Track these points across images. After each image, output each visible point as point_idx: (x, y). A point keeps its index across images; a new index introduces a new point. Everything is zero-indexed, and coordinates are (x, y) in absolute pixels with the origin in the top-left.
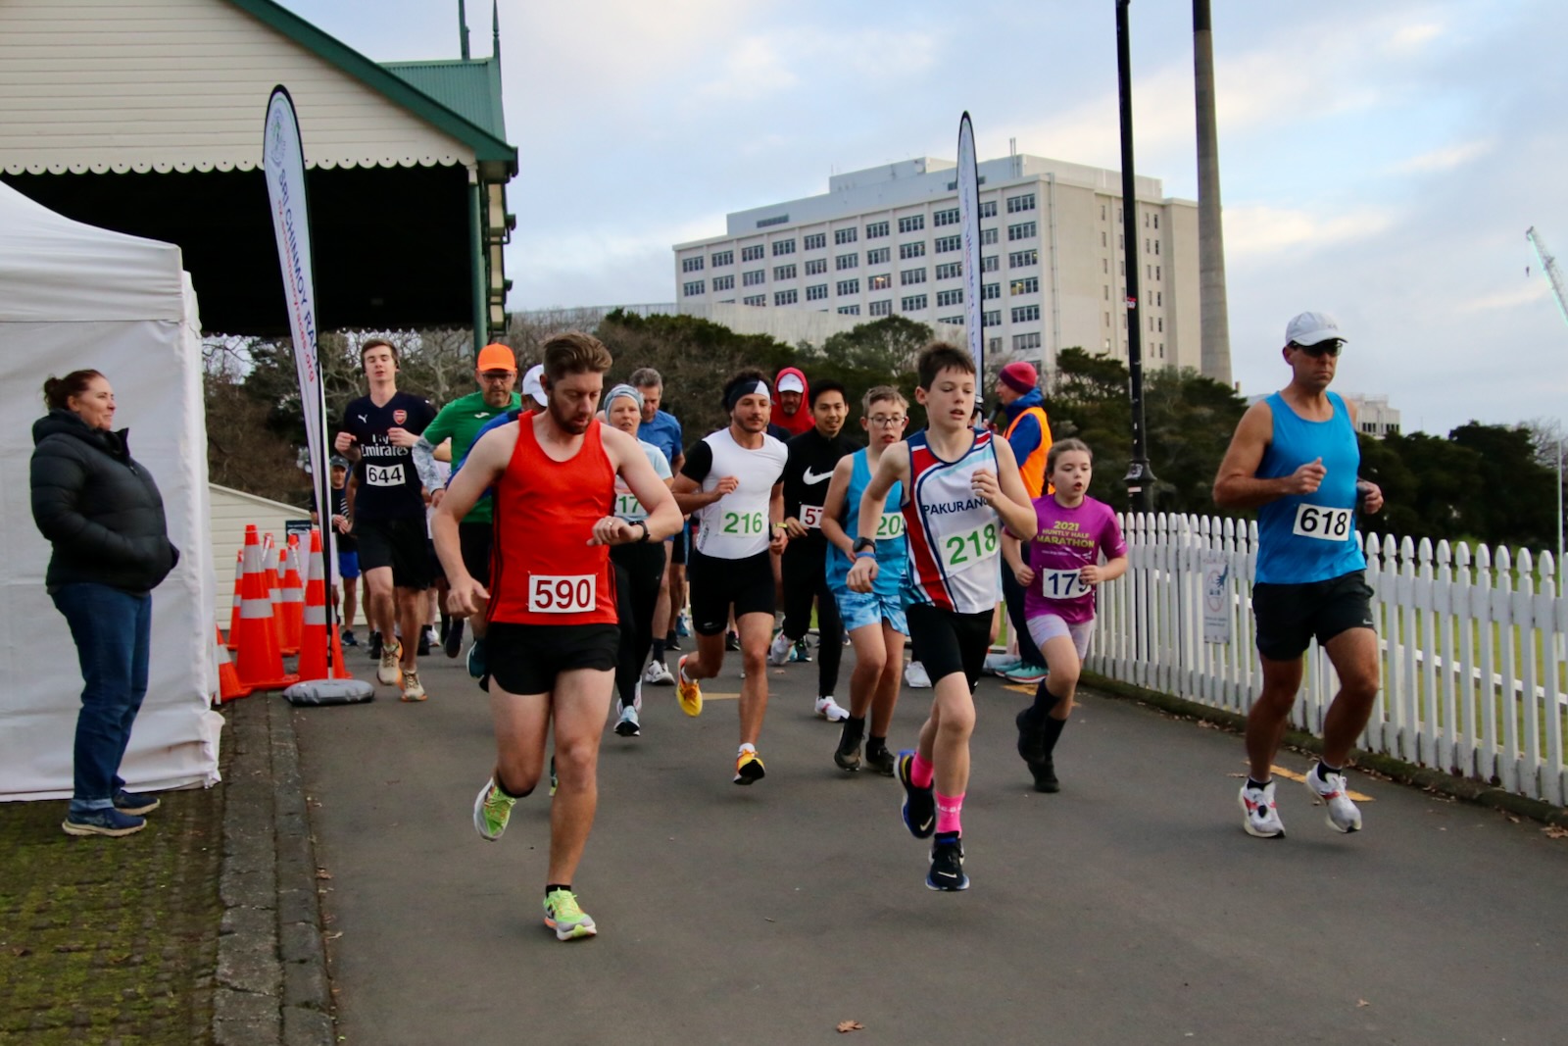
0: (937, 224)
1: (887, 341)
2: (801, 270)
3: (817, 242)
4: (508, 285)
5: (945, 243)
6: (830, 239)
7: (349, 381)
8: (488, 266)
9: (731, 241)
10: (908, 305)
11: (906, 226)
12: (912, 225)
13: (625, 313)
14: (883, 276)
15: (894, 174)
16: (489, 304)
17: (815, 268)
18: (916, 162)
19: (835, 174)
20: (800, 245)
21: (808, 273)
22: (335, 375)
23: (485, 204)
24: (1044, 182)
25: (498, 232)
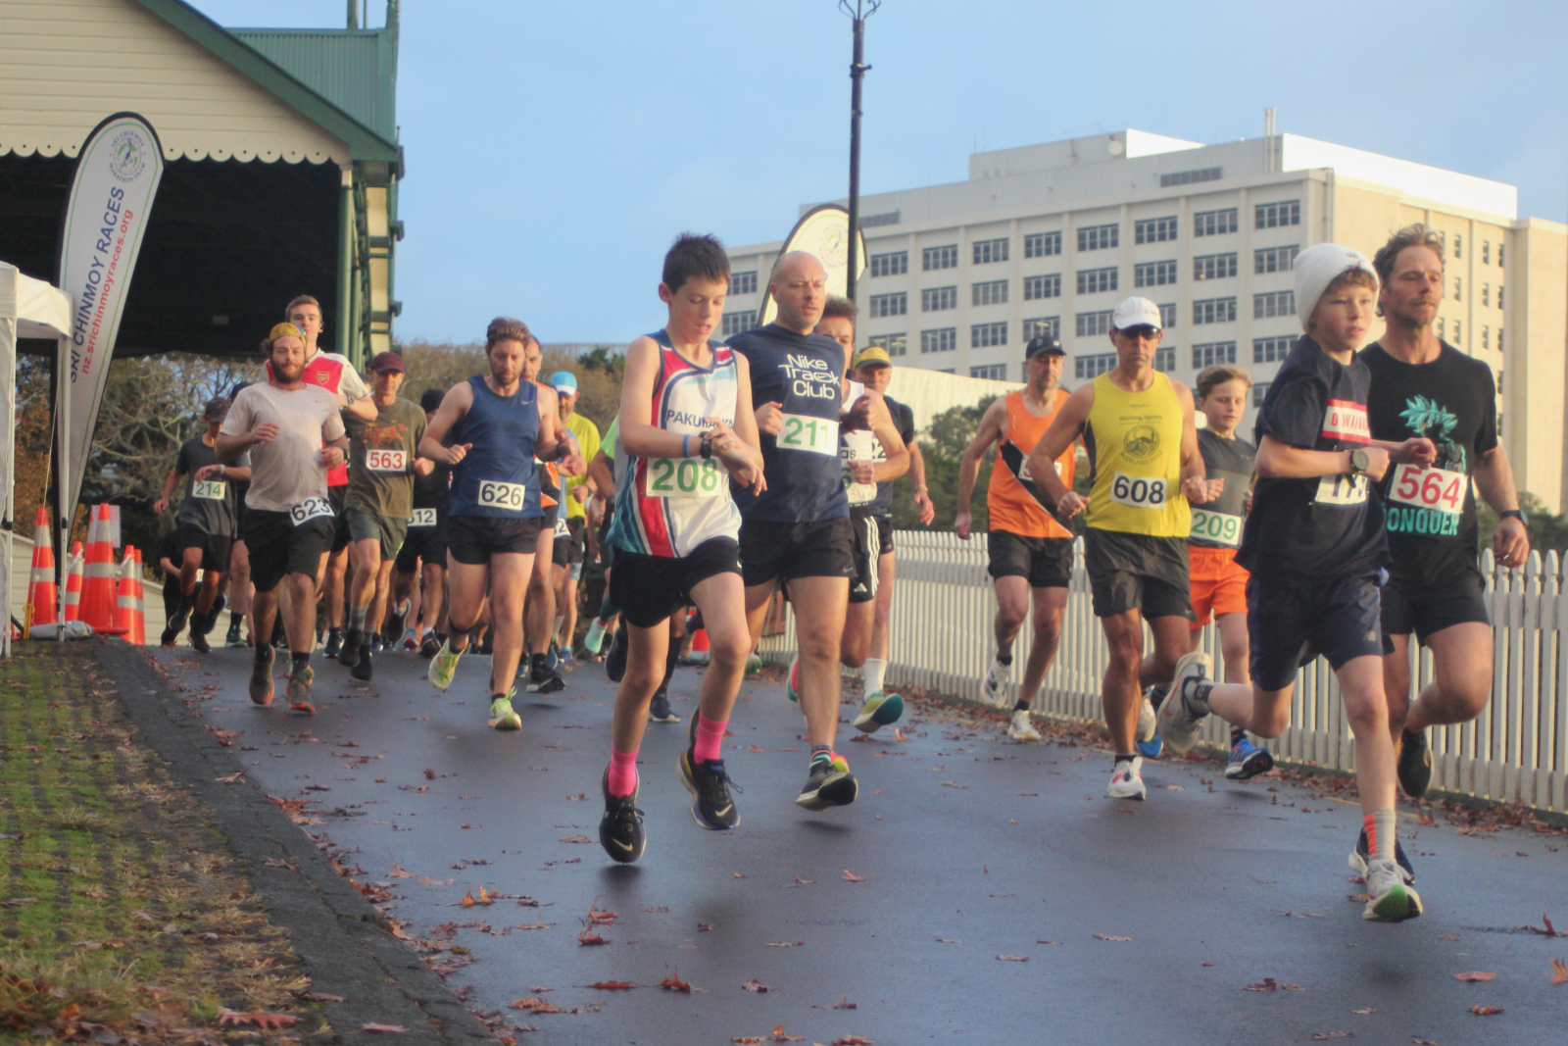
0: (1139, 240)
2: (914, 302)
3: (944, 258)
4: (394, 309)
5: (1150, 272)
6: (965, 255)
7: (170, 436)
8: (366, 284)
10: (1085, 369)
11: (1089, 240)
12: (1098, 239)
13: (609, 356)
14: (1047, 319)
15: (1074, 155)
16: (366, 332)
17: (939, 300)
18: (1112, 137)
19: (979, 150)
20: (915, 261)
21: (925, 308)
22: (148, 425)
23: (361, 209)
24: (1316, 181)
25: (379, 242)
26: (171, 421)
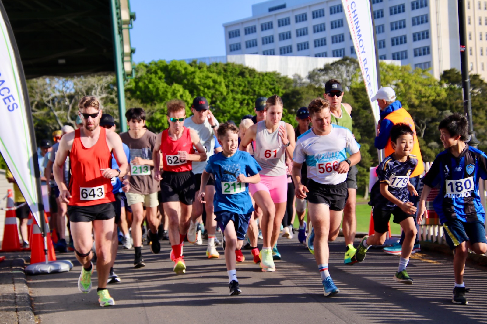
1: (343, 72)
2: (294, 34)
3: (302, 18)
4: (133, 51)
6: (309, 16)
7: (48, 105)
8: (122, 41)
9: (254, 20)
16: (123, 62)
17: (302, 33)
20: (293, 20)
21: (297, 36)
25: (126, 23)
26: (47, 99)
